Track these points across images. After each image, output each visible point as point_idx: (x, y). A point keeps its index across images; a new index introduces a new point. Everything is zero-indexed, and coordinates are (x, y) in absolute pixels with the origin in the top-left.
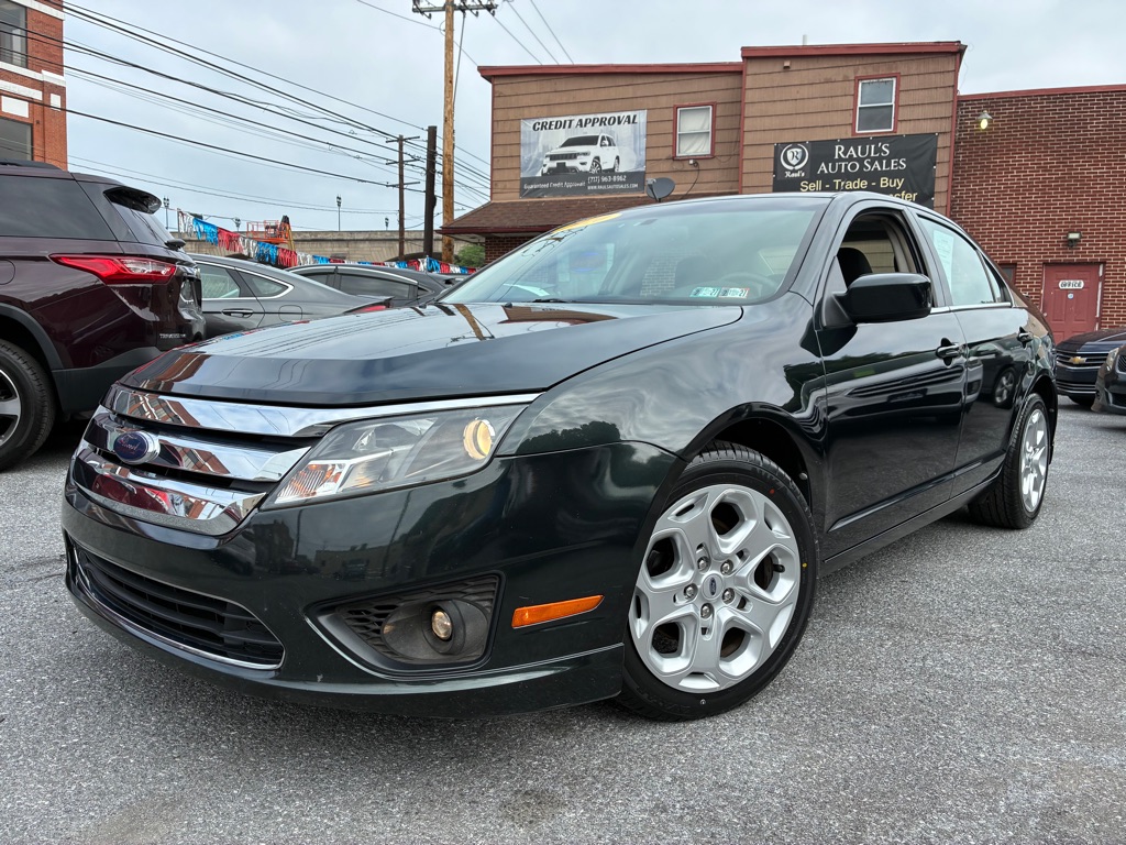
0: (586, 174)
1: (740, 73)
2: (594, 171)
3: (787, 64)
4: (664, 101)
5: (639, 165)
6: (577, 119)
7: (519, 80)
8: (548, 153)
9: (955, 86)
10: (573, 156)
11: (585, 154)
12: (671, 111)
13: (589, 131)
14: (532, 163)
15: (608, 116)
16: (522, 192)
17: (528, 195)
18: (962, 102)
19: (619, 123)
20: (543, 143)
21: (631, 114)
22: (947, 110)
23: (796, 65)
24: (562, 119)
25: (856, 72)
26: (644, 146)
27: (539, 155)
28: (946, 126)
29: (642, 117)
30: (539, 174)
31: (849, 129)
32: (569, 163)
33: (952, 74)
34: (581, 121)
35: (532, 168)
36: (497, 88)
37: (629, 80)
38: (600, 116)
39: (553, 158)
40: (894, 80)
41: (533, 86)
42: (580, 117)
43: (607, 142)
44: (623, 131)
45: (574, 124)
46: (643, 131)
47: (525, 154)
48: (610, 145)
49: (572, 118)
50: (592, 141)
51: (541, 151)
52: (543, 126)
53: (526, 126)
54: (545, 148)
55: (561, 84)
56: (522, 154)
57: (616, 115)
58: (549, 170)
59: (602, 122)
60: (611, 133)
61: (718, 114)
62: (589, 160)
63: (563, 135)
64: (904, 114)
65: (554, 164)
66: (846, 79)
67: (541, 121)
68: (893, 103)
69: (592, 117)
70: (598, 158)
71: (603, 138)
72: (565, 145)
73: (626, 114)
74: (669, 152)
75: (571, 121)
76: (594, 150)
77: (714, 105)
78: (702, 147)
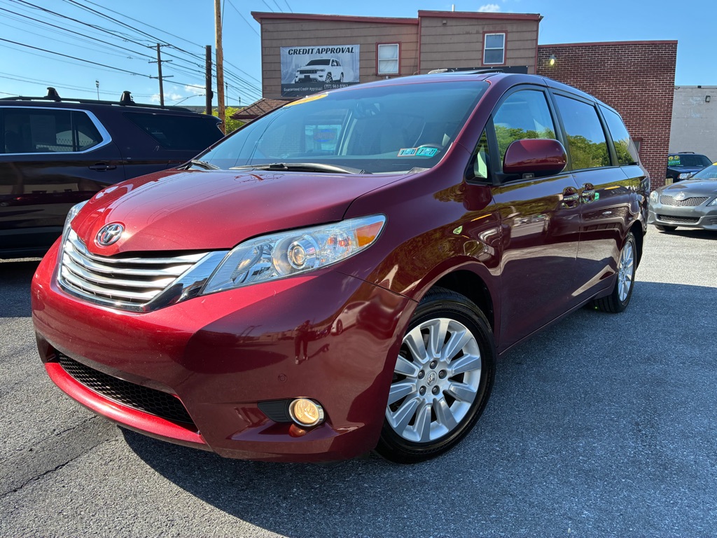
0: (323, 83)
1: (418, 25)
2: (328, 81)
3: (445, 22)
4: (370, 40)
5: (355, 78)
6: (316, 48)
7: (278, 21)
8: (299, 69)
9: (537, 40)
10: (315, 72)
11: (322, 70)
12: (374, 47)
13: (324, 56)
14: (288, 75)
15: (336, 47)
16: (282, 92)
17: (285, 95)
18: (540, 48)
19: (343, 52)
20: (296, 63)
21: (350, 47)
22: (532, 53)
23: (450, 23)
24: (307, 48)
25: (483, 28)
26: (358, 66)
27: (293, 70)
28: (532, 62)
29: (357, 49)
30: (293, 82)
31: (480, 62)
32: (312, 76)
33: (535, 33)
34: (319, 49)
35: (288, 78)
36: (264, 26)
37: (348, 25)
38: (331, 47)
39: (302, 72)
40: (504, 34)
41: (288, 26)
42: (318, 47)
43: (335, 64)
44: (345, 57)
45: (315, 51)
46: (358, 58)
47: (284, 70)
48: (337, 65)
49: (313, 47)
50: (326, 62)
51: (294, 67)
52: (295, 52)
53: (284, 51)
54: (297, 66)
55: (306, 26)
56: (282, 69)
57: (341, 47)
58: (300, 79)
59: (332, 51)
60: (338, 58)
61: (403, 48)
62: (325, 74)
63: (308, 58)
64: (510, 54)
65: (302, 76)
66: (478, 33)
67: (293, 49)
68: (504, 48)
69: (325, 47)
70: (330, 73)
71: (333, 61)
72: (309, 64)
73: (347, 46)
74: (373, 71)
75: (312, 50)
76: (328, 68)
77: (400, 43)
78: (393, 68)
